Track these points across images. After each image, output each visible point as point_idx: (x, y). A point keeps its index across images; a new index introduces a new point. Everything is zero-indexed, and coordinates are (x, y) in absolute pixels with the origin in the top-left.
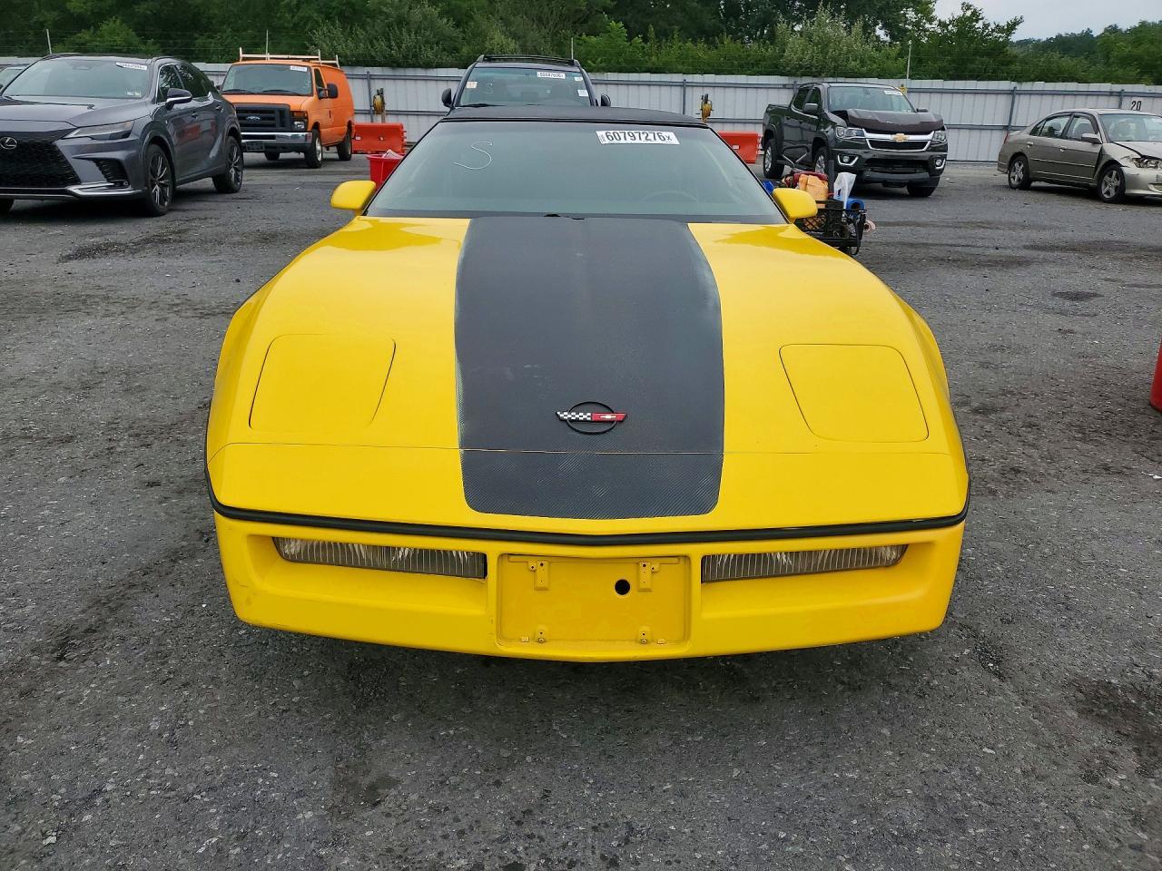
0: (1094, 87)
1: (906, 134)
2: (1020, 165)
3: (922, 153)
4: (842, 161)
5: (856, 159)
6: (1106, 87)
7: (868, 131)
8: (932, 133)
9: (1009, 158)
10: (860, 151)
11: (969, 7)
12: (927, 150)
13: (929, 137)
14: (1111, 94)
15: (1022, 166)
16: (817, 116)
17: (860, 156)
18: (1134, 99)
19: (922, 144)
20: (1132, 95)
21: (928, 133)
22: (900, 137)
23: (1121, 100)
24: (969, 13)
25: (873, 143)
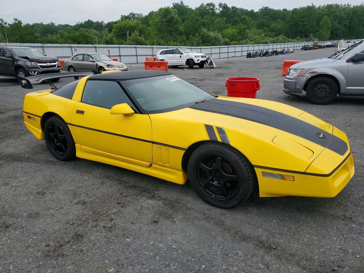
0: (64, 45)
1: (50, 63)
2: (72, 69)
3: (56, 68)
4: (32, 73)
5: (37, 72)
6: (67, 45)
7: (38, 63)
8: (57, 62)
9: (67, 67)
10: (38, 70)
11: (17, 20)
12: (57, 67)
13: (56, 63)
14: (69, 47)
15: (73, 69)
16: (12, 58)
17: (38, 71)
18: (74, 48)
19: (55, 66)
20: (74, 47)
21: (56, 62)
22: (48, 64)
23: (72, 49)
24: (17, 22)
25: (42, 66)
